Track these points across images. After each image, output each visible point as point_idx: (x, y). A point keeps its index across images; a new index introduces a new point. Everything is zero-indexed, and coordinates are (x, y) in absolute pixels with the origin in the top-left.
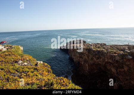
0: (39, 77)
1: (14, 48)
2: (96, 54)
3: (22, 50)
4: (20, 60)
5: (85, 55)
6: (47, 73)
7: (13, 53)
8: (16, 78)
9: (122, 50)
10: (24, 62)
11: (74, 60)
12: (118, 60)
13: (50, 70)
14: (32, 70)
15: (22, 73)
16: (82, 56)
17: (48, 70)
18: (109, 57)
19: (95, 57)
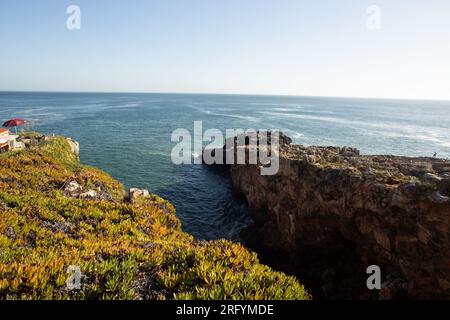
0: (140, 239)
1: (52, 143)
2: (325, 183)
3: (77, 152)
4: (72, 179)
5: (288, 181)
6: (164, 230)
7: (46, 158)
8: (60, 235)
9: (413, 173)
10: (87, 187)
11: (248, 197)
12: (401, 206)
13: (176, 219)
14: (115, 214)
15: (79, 222)
16: (278, 184)
17: (168, 217)
18: (370, 194)
19: (321, 192)
